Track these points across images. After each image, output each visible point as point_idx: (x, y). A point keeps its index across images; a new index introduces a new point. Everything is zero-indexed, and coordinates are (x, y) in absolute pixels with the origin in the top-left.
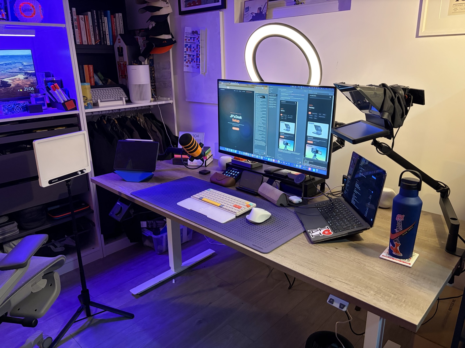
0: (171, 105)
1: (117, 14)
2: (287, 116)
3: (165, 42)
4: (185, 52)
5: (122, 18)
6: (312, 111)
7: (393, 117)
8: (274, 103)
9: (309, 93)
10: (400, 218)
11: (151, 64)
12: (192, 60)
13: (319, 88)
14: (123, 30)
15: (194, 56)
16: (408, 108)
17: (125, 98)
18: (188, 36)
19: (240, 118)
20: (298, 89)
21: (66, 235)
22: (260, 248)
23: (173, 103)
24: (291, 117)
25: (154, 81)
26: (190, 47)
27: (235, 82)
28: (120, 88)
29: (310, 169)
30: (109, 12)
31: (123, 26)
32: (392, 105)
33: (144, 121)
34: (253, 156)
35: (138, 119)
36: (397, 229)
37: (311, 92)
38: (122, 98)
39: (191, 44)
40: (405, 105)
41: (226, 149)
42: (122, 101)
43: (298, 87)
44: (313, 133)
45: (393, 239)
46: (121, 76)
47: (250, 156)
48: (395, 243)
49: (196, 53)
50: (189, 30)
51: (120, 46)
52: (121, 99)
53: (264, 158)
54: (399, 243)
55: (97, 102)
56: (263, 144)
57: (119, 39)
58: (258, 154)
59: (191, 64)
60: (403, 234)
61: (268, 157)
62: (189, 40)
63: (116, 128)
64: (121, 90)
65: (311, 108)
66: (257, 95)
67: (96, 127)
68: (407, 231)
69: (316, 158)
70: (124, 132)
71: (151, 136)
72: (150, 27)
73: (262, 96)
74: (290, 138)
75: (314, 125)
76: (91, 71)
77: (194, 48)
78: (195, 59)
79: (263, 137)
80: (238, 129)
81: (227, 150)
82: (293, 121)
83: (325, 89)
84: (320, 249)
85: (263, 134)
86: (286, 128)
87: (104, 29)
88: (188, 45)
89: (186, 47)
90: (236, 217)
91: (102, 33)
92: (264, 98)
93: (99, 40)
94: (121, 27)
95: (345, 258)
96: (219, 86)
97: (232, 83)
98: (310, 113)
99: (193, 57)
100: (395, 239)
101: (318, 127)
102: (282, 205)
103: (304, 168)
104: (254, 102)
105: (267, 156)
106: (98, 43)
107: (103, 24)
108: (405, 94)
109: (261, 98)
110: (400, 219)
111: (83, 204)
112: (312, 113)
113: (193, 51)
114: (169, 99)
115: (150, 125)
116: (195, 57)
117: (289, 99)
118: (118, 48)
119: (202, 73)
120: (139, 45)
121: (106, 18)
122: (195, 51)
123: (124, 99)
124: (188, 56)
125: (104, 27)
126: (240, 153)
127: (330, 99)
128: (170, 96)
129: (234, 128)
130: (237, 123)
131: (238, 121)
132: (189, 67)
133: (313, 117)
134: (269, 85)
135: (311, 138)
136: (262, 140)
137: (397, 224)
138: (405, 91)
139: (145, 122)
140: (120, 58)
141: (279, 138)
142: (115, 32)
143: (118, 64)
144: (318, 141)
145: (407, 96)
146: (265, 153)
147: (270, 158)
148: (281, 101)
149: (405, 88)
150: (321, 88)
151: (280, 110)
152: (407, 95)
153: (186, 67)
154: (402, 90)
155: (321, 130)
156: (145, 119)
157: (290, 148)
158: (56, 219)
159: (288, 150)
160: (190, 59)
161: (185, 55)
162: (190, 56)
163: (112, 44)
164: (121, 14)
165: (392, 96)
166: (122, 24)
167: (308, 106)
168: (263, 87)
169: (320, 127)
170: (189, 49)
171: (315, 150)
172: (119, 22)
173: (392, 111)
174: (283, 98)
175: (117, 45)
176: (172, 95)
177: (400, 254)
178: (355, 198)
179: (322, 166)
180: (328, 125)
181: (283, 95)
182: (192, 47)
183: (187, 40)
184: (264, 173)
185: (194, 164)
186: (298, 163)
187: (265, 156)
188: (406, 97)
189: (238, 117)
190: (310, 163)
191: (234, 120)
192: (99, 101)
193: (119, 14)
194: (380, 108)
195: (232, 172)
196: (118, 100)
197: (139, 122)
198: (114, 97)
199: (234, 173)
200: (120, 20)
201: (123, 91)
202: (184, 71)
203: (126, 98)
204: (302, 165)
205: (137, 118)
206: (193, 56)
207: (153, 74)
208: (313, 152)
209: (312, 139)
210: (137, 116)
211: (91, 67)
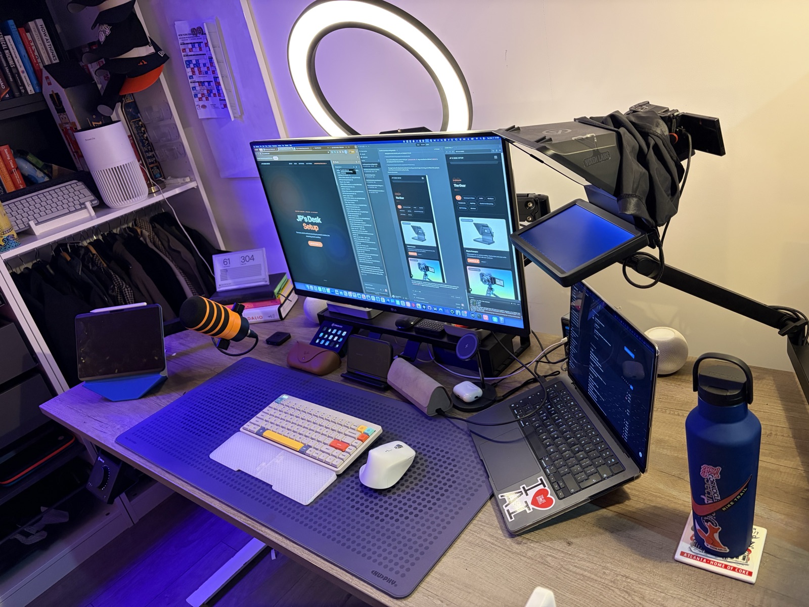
0: (195, 190)
1: (31, 24)
2: (413, 210)
3: (143, 63)
4: (191, 77)
5: (45, 28)
6: (460, 192)
7: (651, 202)
8: (377, 183)
9: (447, 153)
10: (711, 474)
11: (134, 114)
12: (210, 92)
13: (467, 139)
14: (55, 53)
15: (211, 83)
16: (684, 163)
17: (91, 201)
18: (185, 42)
19: (318, 220)
20: (420, 146)
21: (42, 507)
22: (389, 581)
23: (197, 186)
24: (421, 211)
25: (149, 147)
26: (197, 65)
27: (286, 144)
28: (76, 183)
29: (486, 318)
30: (11, 22)
31: (52, 46)
32: (644, 170)
33: (153, 234)
34: (364, 297)
35: (139, 231)
36: (706, 495)
37: (450, 148)
38: (84, 204)
39: (197, 58)
40: (675, 159)
41: (308, 286)
42: (85, 210)
43: (420, 141)
44: (474, 240)
45: (701, 516)
46: (75, 154)
47: (360, 298)
48: (707, 525)
49: (212, 76)
50: (183, 28)
51: (52, 91)
52: (83, 206)
53: (388, 300)
54: (716, 526)
55: (29, 226)
56: (380, 272)
57: (47, 78)
58: (374, 294)
59: (210, 102)
60: (724, 507)
61: (395, 299)
62: (191, 50)
63: (94, 264)
64: (80, 187)
65: (458, 186)
66: (337, 169)
67: (52, 271)
68: (733, 501)
69: (494, 295)
70: (110, 271)
71: (172, 261)
72: (102, 38)
73: (350, 170)
74: (430, 254)
75: (474, 223)
76: (9, 158)
77: (204, 65)
78: (213, 90)
79: (374, 258)
80: (319, 244)
81: (311, 288)
82: (428, 218)
83: (479, 139)
84: (530, 554)
85: (372, 252)
86: (417, 236)
87: (11, 62)
88: (191, 61)
89: (188, 66)
90: (338, 476)
91: (8, 71)
92: (354, 173)
93: (6, 89)
94: (49, 49)
95: (593, 576)
96: (257, 156)
97: (281, 149)
98: (458, 198)
99: (209, 85)
100: (706, 516)
101: (484, 228)
102: (440, 413)
103: (473, 317)
104: (337, 185)
105: (393, 296)
106: (7, 96)
107: (7, 52)
108: (670, 131)
109: (347, 173)
110: (711, 476)
111: (60, 438)
112: (462, 198)
113: (206, 73)
114: (189, 180)
115: (167, 240)
116: (213, 84)
117: (406, 170)
118: (51, 96)
119: (234, 117)
120: (94, 80)
121: (8, 38)
122: (209, 71)
123: (88, 204)
124: (199, 85)
125: (9, 59)
126: (338, 293)
127: (497, 162)
128: (188, 173)
129: (311, 243)
130: (314, 231)
131: (316, 228)
132: (207, 109)
133: (468, 206)
134: (357, 144)
135: (474, 253)
136: (375, 264)
137: (706, 486)
138: (669, 124)
139: (156, 234)
140: (61, 116)
141: (408, 256)
142: (37, 63)
143: (63, 130)
144: (490, 257)
145: (675, 135)
146: (386, 290)
147: (400, 299)
148: (390, 177)
149: (669, 117)
150: (470, 139)
151: (394, 196)
152: (676, 132)
153: (202, 109)
154: (662, 122)
155: (491, 233)
156: (153, 227)
157: (435, 277)
158: (7, 485)
159: (431, 281)
160: (205, 92)
161: (192, 85)
162: (202, 86)
163: (38, 91)
164: (40, 22)
165: (640, 147)
166: (50, 40)
167: (452, 184)
168: (345, 149)
169: (488, 226)
170: (196, 69)
171: (489, 277)
172: (40, 39)
173: (645, 186)
174: (393, 171)
175: (47, 91)
176: (190, 170)
177: (722, 547)
178: (595, 386)
179: (510, 311)
180: (504, 221)
181: (391, 163)
182: (201, 65)
183: (187, 50)
184: (395, 328)
185: (258, 320)
186: (458, 306)
187: (388, 296)
188: (675, 137)
189: (313, 220)
190: (483, 305)
191: (307, 227)
192: (32, 224)
193: (37, 21)
194: (614, 186)
195: (330, 334)
196: (76, 210)
197: (141, 239)
198: (65, 206)
199: (335, 335)
200: (42, 33)
201: (83, 186)
202: (200, 118)
203: (93, 203)
204: (467, 310)
205: (137, 231)
206: (209, 82)
207: (144, 133)
208: (485, 281)
209: (476, 253)
210: (136, 225)
211: (6, 150)
